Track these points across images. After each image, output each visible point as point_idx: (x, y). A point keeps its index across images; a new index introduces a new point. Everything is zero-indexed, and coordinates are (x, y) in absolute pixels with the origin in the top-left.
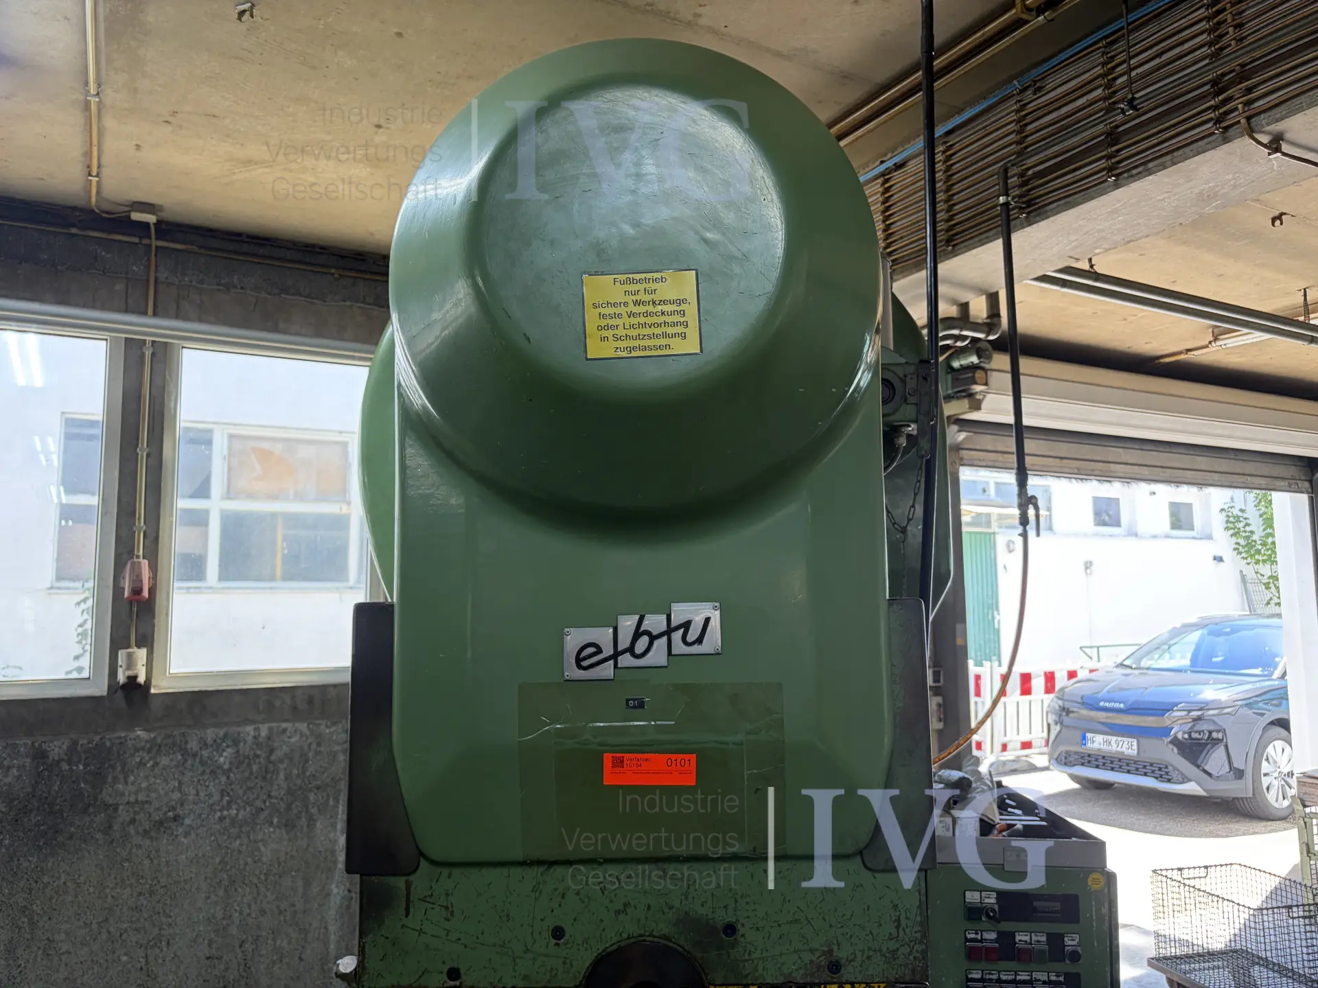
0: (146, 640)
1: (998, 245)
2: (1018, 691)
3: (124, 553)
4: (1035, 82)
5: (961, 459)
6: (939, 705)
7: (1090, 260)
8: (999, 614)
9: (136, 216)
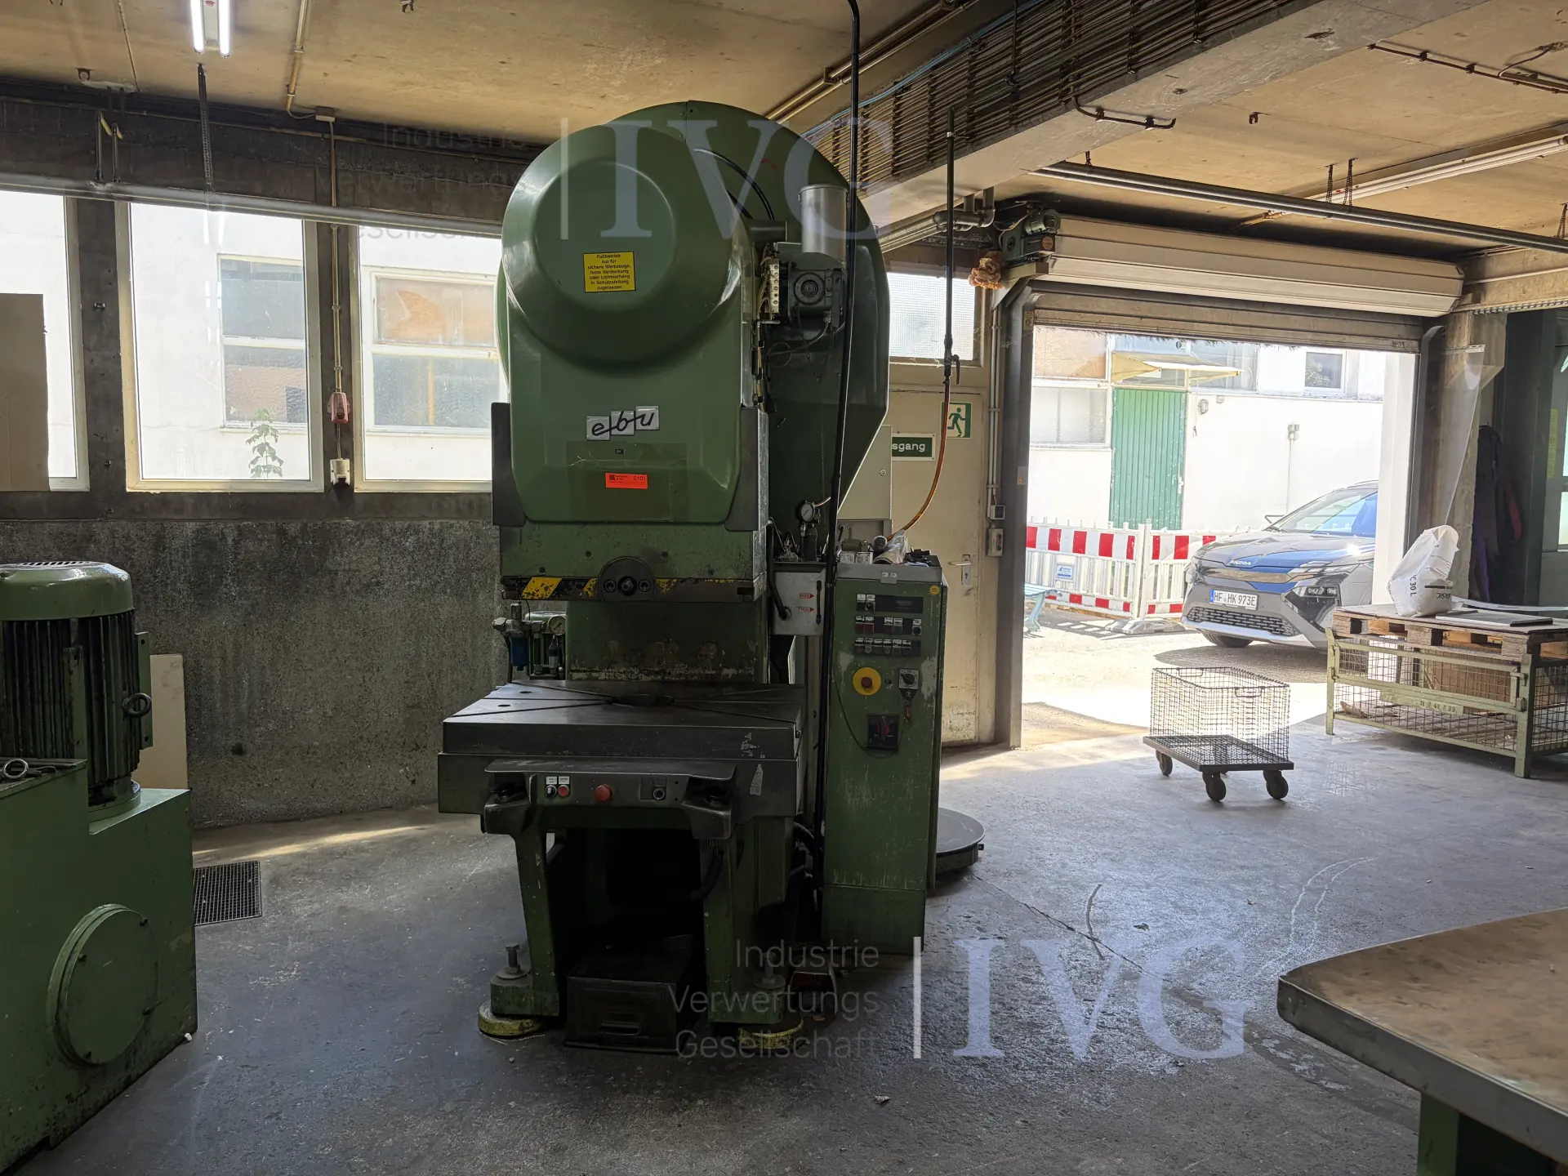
0: (349, 453)
1: (944, 168)
2: (1172, 555)
3: (328, 390)
4: (980, 40)
5: (1036, 318)
6: (999, 536)
7: (1088, 154)
8: (1183, 480)
9: (319, 118)
